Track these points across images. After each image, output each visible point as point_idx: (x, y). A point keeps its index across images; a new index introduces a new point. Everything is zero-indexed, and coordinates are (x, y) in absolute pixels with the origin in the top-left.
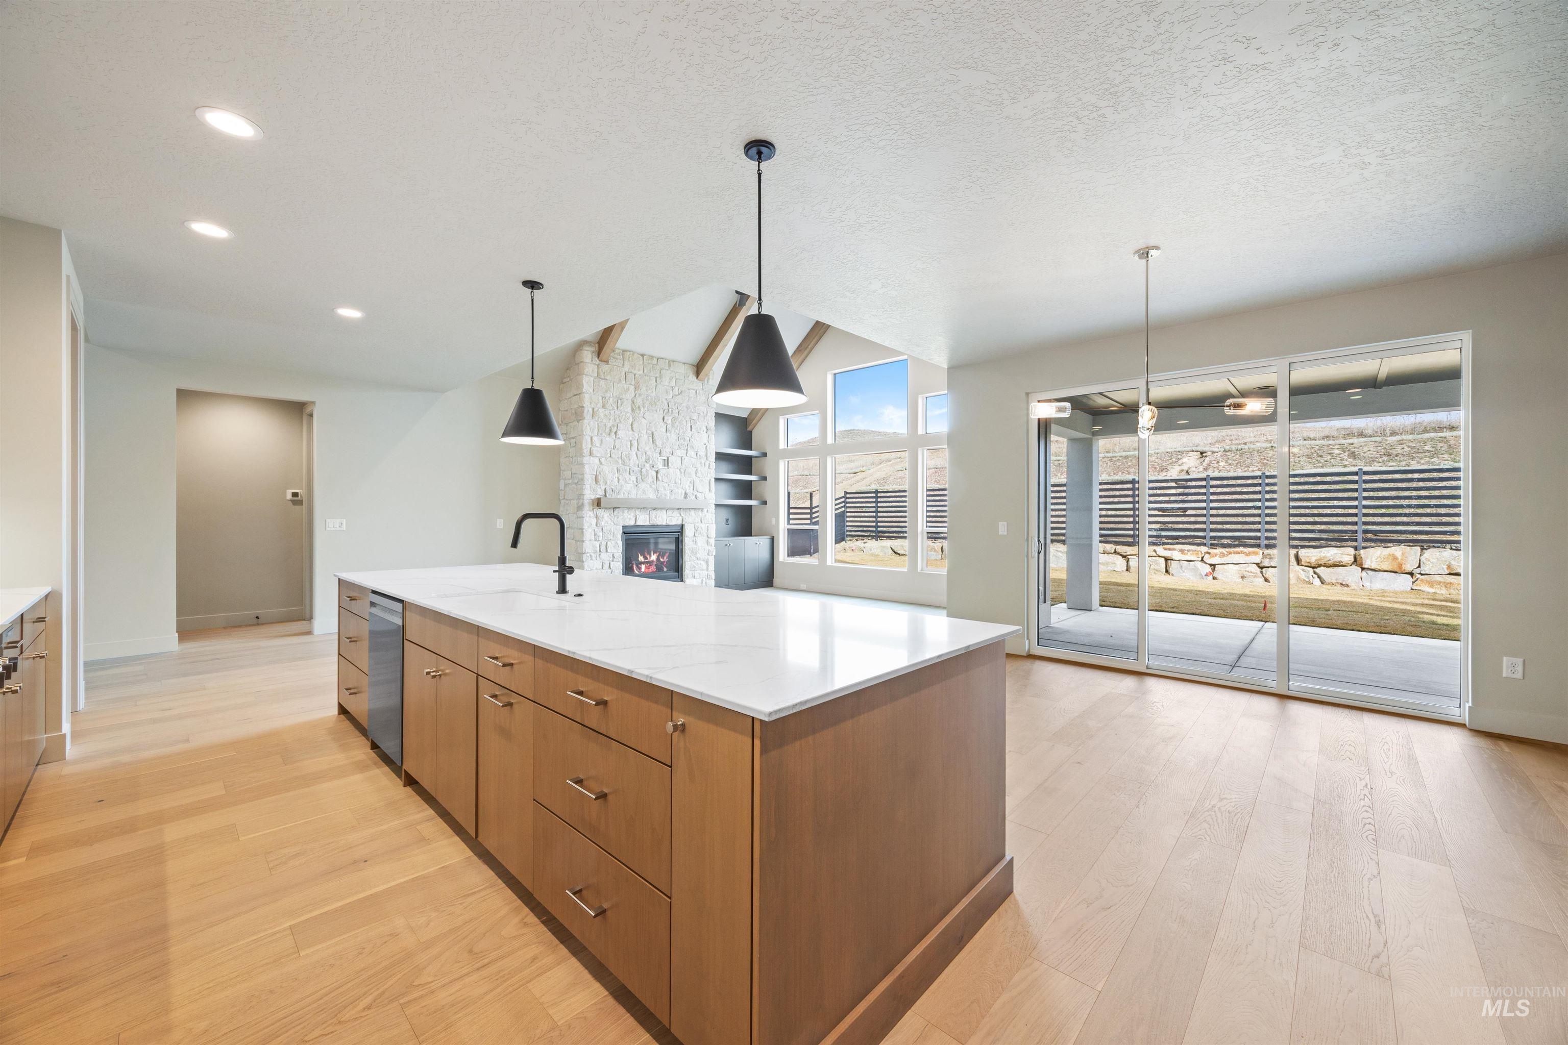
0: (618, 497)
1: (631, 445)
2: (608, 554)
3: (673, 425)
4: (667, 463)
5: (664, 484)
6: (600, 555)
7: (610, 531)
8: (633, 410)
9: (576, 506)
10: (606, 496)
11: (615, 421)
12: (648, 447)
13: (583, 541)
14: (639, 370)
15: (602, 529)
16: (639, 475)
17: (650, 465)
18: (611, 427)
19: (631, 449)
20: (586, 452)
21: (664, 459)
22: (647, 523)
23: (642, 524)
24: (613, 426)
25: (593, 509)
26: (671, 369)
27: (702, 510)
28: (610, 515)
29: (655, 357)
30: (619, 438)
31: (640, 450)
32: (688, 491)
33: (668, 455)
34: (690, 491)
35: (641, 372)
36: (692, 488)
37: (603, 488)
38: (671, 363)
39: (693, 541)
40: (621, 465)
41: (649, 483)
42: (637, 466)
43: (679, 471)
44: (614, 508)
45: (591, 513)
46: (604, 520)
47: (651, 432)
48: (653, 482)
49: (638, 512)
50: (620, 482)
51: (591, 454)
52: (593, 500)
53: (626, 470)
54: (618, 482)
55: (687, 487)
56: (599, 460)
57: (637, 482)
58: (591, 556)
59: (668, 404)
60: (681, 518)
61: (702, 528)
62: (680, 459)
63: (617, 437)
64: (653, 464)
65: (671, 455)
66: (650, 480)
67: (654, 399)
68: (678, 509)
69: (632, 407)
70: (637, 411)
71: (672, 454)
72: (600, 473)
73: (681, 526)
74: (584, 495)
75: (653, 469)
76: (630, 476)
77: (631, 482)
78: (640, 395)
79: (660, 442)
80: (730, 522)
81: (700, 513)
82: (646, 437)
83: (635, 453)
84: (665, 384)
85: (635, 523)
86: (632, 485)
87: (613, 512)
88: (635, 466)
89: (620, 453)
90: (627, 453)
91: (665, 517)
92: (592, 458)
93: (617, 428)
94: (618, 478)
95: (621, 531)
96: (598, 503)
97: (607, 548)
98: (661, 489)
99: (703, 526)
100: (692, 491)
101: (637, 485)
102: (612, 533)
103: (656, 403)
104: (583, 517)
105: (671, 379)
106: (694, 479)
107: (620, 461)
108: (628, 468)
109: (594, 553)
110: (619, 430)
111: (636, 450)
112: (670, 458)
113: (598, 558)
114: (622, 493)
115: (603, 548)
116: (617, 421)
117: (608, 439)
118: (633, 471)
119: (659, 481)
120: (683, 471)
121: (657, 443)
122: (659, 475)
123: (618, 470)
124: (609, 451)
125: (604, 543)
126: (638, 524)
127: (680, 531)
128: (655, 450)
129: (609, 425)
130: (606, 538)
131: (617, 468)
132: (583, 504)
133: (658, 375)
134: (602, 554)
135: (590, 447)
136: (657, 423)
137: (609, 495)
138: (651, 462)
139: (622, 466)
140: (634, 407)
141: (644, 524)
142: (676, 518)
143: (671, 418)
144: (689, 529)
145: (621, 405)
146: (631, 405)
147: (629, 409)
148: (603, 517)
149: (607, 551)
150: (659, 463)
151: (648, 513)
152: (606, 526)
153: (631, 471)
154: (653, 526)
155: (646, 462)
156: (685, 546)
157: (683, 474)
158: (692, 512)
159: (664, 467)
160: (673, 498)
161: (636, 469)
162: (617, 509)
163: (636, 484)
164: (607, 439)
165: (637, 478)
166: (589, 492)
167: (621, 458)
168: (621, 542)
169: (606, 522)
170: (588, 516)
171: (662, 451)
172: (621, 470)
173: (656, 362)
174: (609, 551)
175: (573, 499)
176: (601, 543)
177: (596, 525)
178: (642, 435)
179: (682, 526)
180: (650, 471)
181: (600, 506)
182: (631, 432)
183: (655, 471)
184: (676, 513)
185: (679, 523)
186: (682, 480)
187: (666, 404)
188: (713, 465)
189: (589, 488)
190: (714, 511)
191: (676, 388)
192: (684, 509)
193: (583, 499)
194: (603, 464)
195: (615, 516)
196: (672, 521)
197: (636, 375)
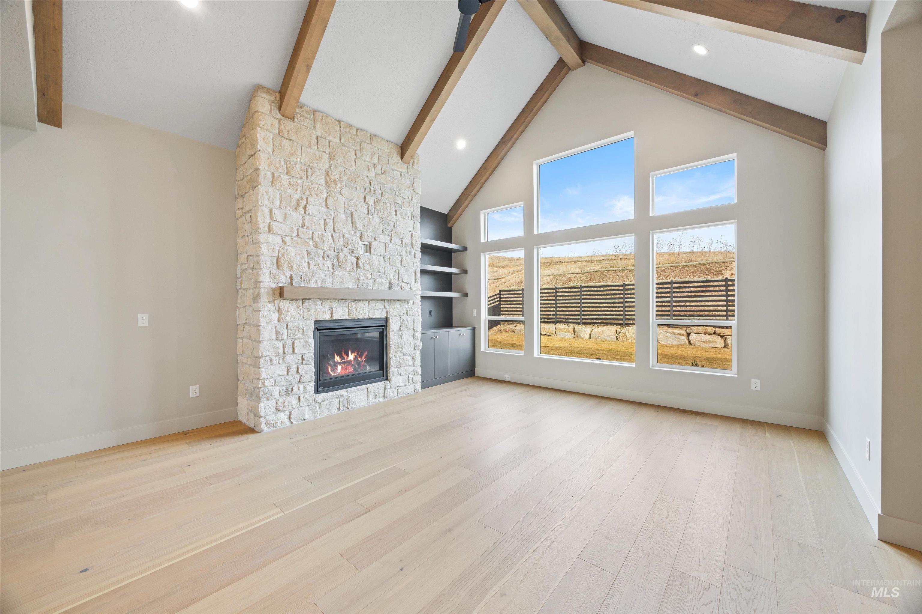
0: (309, 286)
1: (325, 224)
2: (295, 355)
3: (375, 207)
4: (369, 249)
5: (366, 272)
6: (284, 358)
7: (298, 327)
8: (327, 183)
9: (252, 297)
10: (291, 283)
11: (304, 193)
12: (347, 229)
13: (260, 342)
14: (335, 137)
15: (287, 325)
16: (336, 260)
17: (350, 249)
18: (298, 200)
19: (325, 230)
20: (263, 226)
21: (366, 245)
22: (346, 317)
23: (340, 319)
24: (302, 199)
25: (274, 300)
26: (373, 144)
27: (408, 301)
28: (298, 308)
29: (355, 127)
30: (309, 214)
31: (337, 231)
32: (392, 281)
33: (370, 240)
34: (394, 281)
35: (337, 140)
36: (397, 277)
37: (288, 274)
38: (373, 137)
39: (399, 335)
40: (312, 247)
41: (348, 270)
42: (333, 250)
43: (382, 258)
44: (304, 300)
45: (271, 306)
46: (289, 314)
47: (350, 212)
48: (353, 269)
49: (334, 304)
50: (311, 267)
51: (270, 230)
52: (273, 290)
53: (318, 255)
54: (309, 268)
55: (392, 277)
56: (282, 239)
57: (333, 269)
58: (271, 360)
59: (370, 182)
60: (385, 311)
61: (407, 321)
62: (384, 245)
63: (307, 213)
64: (353, 249)
65: (373, 240)
66: (349, 267)
67: (353, 174)
68: (382, 300)
69: (326, 180)
70: (333, 185)
71: (375, 239)
72: (283, 255)
73: (385, 319)
74: (260, 282)
75: (353, 255)
76: (324, 262)
77: (326, 269)
78: (336, 167)
79: (361, 225)
80: (433, 313)
81: (406, 305)
82: (343, 216)
83: (330, 234)
84: (367, 160)
85: (331, 317)
86: (327, 272)
87: (303, 304)
88: (330, 250)
89: (311, 232)
90: (320, 233)
91: (367, 309)
92: (271, 236)
93: (307, 201)
94: (308, 262)
95: (313, 326)
96: (281, 293)
97: (293, 349)
98: (362, 278)
99: (409, 318)
100: (397, 281)
101: (333, 273)
102: (301, 330)
103: (355, 179)
104: (260, 311)
105: (373, 154)
106: (399, 269)
107: (311, 243)
108: (322, 252)
109: (276, 356)
110: (310, 205)
111: (332, 231)
112: (372, 244)
113: (281, 362)
114: (313, 281)
115: (289, 348)
116: (306, 194)
117: (294, 214)
118: (328, 256)
119: (360, 268)
120: (387, 259)
121: (358, 225)
122: (360, 262)
123: (308, 254)
124: (295, 229)
125: (289, 343)
126: (335, 317)
127: (385, 325)
128: (355, 233)
129: (296, 196)
130: (292, 337)
131: (307, 250)
132: (258, 294)
133: (358, 148)
134: (287, 357)
135: (269, 221)
136: (357, 202)
137: (296, 283)
138: (350, 247)
139: (314, 248)
140: (328, 180)
141: (342, 318)
142: (380, 310)
143: (373, 198)
144: (394, 322)
145: (312, 174)
146: (325, 177)
147: (323, 181)
148: (288, 311)
149: (294, 352)
150: (359, 249)
151: (347, 305)
152: (293, 322)
153: (325, 256)
154: (353, 320)
155: (344, 246)
156: (390, 341)
157: (387, 263)
158: (398, 304)
159: (365, 254)
160: (376, 288)
161: (332, 253)
162: (307, 301)
163: (332, 271)
164: (292, 214)
165: (333, 264)
166: (268, 279)
167: (313, 239)
168: (313, 340)
169: (293, 317)
170: (266, 309)
171: (363, 235)
172: (312, 254)
173: (355, 133)
174: (296, 352)
175: (250, 288)
176: (286, 342)
177: (279, 320)
178: (339, 214)
179: (387, 319)
180: (349, 256)
181: (283, 297)
182: (325, 209)
183: (355, 257)
184: (380, 305)
185: (384, 316)
186: (386, 268)
187: (368, 183)
188: (419, 255)
189: (267, 274)
190: (420, 303)
191: (379, 167)
192: (388, 300)
193: (260, 288)
194: (287, 243)
195: (304, 309)
196: (375, 314)
197: (331, 143)
